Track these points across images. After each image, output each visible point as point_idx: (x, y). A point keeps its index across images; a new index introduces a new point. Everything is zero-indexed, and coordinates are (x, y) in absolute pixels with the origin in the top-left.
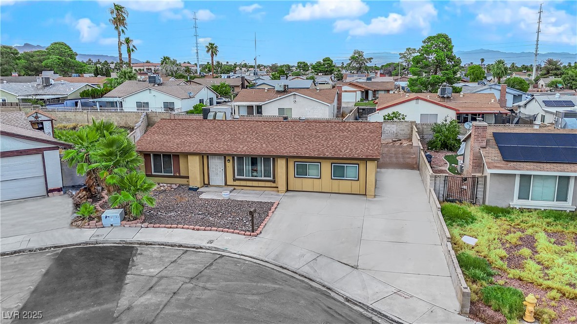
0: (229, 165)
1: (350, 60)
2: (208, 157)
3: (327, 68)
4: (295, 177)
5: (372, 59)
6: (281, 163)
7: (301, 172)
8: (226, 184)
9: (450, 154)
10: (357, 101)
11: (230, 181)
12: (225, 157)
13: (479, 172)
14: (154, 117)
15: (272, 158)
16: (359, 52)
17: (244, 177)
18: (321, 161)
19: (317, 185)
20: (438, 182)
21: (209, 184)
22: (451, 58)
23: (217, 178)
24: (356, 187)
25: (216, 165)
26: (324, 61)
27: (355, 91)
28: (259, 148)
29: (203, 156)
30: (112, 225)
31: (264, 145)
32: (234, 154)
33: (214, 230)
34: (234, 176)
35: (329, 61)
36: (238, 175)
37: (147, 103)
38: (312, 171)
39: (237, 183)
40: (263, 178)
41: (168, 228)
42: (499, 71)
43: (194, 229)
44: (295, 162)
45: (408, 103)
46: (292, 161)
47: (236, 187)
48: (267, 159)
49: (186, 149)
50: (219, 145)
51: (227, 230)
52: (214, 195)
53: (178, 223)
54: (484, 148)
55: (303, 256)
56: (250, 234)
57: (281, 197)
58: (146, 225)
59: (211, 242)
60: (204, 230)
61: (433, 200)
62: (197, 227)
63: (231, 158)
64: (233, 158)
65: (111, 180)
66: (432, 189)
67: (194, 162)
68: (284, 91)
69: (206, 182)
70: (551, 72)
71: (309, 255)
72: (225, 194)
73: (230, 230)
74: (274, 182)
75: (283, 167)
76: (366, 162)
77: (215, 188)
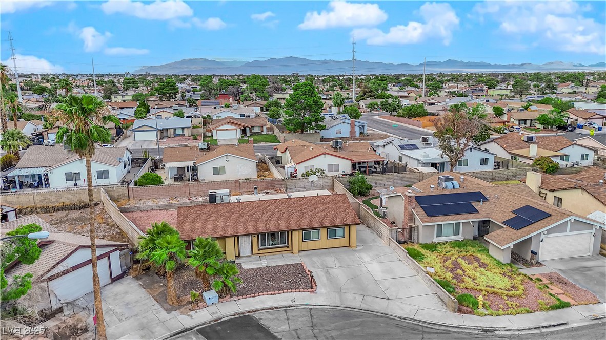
0: (255, 240)
2: (238, 238)
4: (303, 242)
6: (295, 234)
7: (307, 237)
8: (252, 254)
9: (364, 199)
10: (238, 138)
11: (255, 251)
12: (252, 236)
13: (412, 222)
15: (286, 232)
17: (267, 247)
18: (321, 229)
19: (318, 244)
20: (393, 233)
21: (239, 255)
23: (245, 250)
24: (344, 242)
25: (245, 242)
27: (236, 129)
28: (278, 226)
29: (234, 238)
30: (213, 303)
31: (280, 222)
32: (259, 233)
33: (286, 292)
34: (259, 247)
36: (261, 246)
37: (79, 173)
38: (314, 234)
39: (261, 252)
40: (280, 245)
41: (253, 297)
42: (339, 102)
43: (271, 294)
44: (303, 232)
46: (301, 232)
47: (260, 255)
48: (283, 233)
49: (224, 233)
50: (247, 226)
51: (294, 290)
52: (251, 264)
53: (256, 292)
54: (414, 208)
55: (355, 298)
56: (311, 290)
57: (299, 258)
58: (236, 298)
59: (293, 301)
60: (279, 293)
61: (395, 245)
62: (272, 292)
63: (256, 236)
64: (258, 236)
65: (210, 272)
66: (391, 238)
67: (230, 243)
68: (208, 149)
69: (237, 255)
70: (367, 94)
71: (357, 297)
72: (264, 263)
73: (297, 290)
74: (288, 247)
75: (297, 237)
76: (350, 226)
77: (244, 258)
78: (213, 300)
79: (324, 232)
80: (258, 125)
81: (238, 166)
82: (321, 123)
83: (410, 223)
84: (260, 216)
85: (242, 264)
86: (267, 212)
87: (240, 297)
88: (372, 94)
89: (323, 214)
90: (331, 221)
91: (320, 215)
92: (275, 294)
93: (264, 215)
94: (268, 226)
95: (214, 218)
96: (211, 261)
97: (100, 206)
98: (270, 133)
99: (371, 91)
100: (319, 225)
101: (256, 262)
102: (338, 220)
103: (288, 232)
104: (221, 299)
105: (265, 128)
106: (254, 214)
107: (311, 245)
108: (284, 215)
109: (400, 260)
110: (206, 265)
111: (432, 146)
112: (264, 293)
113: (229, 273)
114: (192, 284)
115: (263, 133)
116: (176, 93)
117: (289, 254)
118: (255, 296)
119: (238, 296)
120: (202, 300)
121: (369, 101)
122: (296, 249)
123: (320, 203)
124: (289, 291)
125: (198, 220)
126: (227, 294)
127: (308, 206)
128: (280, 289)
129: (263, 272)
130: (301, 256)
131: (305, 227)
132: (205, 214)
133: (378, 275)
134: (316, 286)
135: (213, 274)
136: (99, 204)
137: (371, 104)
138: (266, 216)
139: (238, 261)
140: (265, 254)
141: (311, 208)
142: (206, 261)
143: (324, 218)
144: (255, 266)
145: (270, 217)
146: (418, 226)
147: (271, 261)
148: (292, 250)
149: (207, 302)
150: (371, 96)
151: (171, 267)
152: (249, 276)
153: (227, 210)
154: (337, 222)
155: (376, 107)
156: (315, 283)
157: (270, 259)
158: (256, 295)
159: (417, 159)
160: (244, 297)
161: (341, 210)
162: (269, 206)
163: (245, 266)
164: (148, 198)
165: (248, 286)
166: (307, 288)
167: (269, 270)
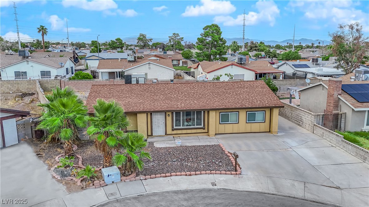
0: (169, 119)
1: (138, 40)
2: (151, 114)
3: (119, 45)
4: (220, 124)
5: (152, 39)
6: (213, 114)
7: (224, 119)
8: (166, 134)
11: (169, 131)
12: (165, 113)
13: (337, 110)
14: (45, 83)
15: (203, 111)
16: (143, 35)
17: (181, 127)
18: (239, 110)
19: (236, 128)
20: (318, 119)
21: (152, 135)
22: (221, 40)
23: (159, 129)
25: (158, 119)
26: (116, 40)
28: (194, 105)
29: (147, 114)
30: (113, 182)
31: (195, 102)
32: (173, 110)
33: (204, 174)
34: (173, 127)
35: (120, 40)
36: (176, 126)
37: (25, 73)
38: (232, 116)
39: (175, 132)
40: (196, 126)
41: (164, 177)
42: (235, 48)
43: (186, 175)
44: (220, 112)
45: (226, 68)
46: (218, 112)
47: (174, 136)
48: (199, 112)
49: (136, 109)
50: (160, 103)
51: (214, 172)
52: (165, 143)
53: (168, 172)
54: (340, 95)
55: (293, 185)
56: (235, 173)
57: (216, 140)
58: (142, 177)
59: (214, 184)
60: (196, 174)
61: (323, 131)
62: (187, 173)
63: (170, 114)
64: (172, 113)
65: (111, 142)
66: (316, 124)
67: (142, 119)
68: (134, 61)
69: (150, 134)
70: (253, 48)
71: (296, 183)
72: (178, 142)
73: (217, 172)
74: (204, 129)
75: (214, 117)
76: (271, 109)
77: (157, 138)
78: (113, 178)
79: (243, 115)
80: (176, 59)
81: (158, 73)
82: (224, 56)
83: (335, 111)
84: (175, 95)
85: (154, 143)
86: (182, 93)
87: (147, 177)
88: (257, 48)
89: (242, 97)
90: (251, 103)
91: (239, 97)
92: (190, 175)
93: (179, 95)
94: (183, 105)
95: (127, 96)
96: (112, 129)
97: (35, 96)
98: (184, 65)
99: (256, 47)
100: (238, 106)
101: (169, 142)
102: (259, 102)
103: (204, 112)
104: (124, 178)
105: (181, 62)
106: (169, 94)
107: (228, 128)
108: (200, 96)
109: (332, 146)
110: (107, 134)
111: (321, 66)
112: (177, 173)
113: (134, 145)
114: (95, 159)
115: (179, 65)
116: (122, 47)
117: (205, 136)
118: (166, 176)
119: (145, 175)
120: (100, 177)
121: (255, 53)
122: (212, 131)
123: (237, 88)
124: (207, 172)
125: (111, 96)
126: (132, 172)
127: (225, 89)
128: (197, 170)
129: (177, 151)
130: (218, 138)
131: (224, 107)
132: (118, 92)
133: (315, 161)
134: (241, 168)
135: (115, 146)
136: (34, 94)
137: (256, 55)
138: (181, 96)
139: (150, 140)
140: (179, 135)
141: (229, 91)
142: (106, 129)
143: (244, 100)
144: (168, 146)
145: (185, 97)
146: (346, 113)
147: (185, 141)
148: (208, 132)
149: (105, 180)
150: (255, 50)
151: (67, 136)
152: (161, 154)
153: (141, 89)
154: (258, 104)
155: (260, 56)
156: (239, 166)
157: (184, 140)
158: (167, 174)
159: (312, 73)
160: (153, 176)
161: (261, 94)
162: (184, 88)
163: (157, 145)
164: (78, 91)
165: (159, 165)
166: (229, 171)
167: (184, 150)
